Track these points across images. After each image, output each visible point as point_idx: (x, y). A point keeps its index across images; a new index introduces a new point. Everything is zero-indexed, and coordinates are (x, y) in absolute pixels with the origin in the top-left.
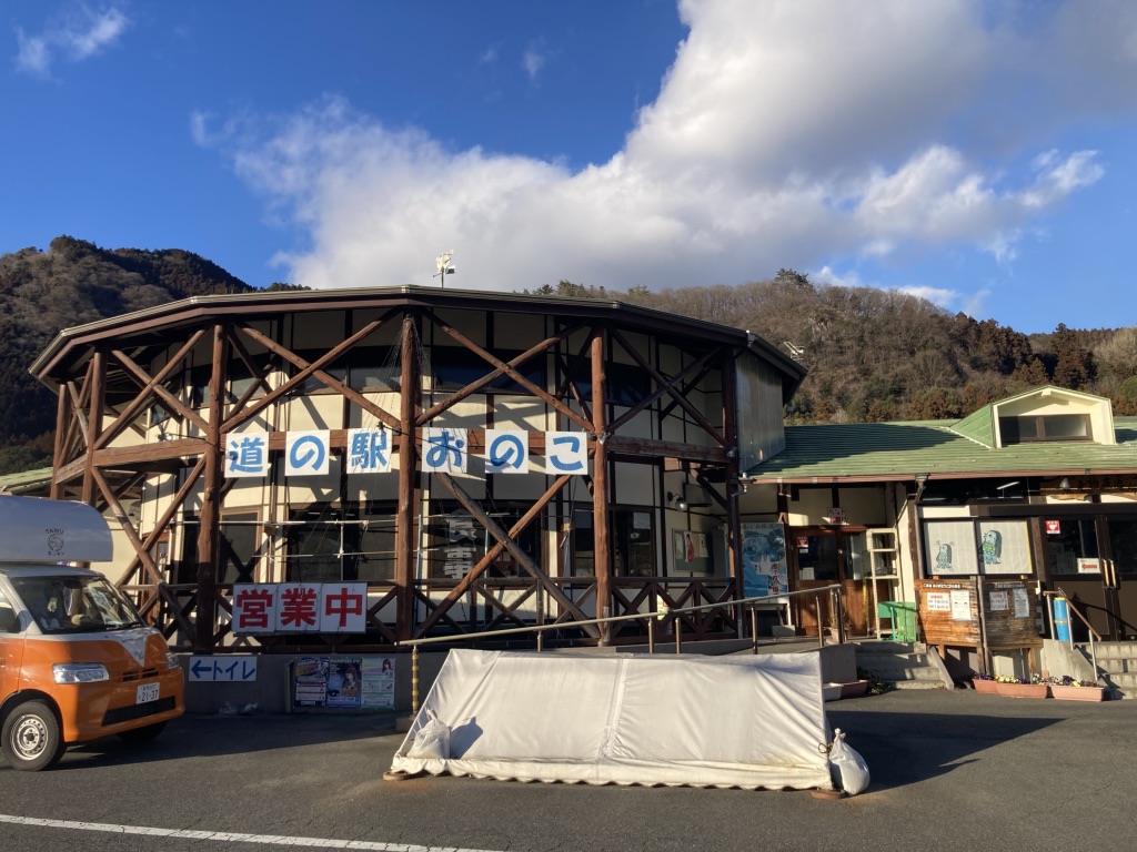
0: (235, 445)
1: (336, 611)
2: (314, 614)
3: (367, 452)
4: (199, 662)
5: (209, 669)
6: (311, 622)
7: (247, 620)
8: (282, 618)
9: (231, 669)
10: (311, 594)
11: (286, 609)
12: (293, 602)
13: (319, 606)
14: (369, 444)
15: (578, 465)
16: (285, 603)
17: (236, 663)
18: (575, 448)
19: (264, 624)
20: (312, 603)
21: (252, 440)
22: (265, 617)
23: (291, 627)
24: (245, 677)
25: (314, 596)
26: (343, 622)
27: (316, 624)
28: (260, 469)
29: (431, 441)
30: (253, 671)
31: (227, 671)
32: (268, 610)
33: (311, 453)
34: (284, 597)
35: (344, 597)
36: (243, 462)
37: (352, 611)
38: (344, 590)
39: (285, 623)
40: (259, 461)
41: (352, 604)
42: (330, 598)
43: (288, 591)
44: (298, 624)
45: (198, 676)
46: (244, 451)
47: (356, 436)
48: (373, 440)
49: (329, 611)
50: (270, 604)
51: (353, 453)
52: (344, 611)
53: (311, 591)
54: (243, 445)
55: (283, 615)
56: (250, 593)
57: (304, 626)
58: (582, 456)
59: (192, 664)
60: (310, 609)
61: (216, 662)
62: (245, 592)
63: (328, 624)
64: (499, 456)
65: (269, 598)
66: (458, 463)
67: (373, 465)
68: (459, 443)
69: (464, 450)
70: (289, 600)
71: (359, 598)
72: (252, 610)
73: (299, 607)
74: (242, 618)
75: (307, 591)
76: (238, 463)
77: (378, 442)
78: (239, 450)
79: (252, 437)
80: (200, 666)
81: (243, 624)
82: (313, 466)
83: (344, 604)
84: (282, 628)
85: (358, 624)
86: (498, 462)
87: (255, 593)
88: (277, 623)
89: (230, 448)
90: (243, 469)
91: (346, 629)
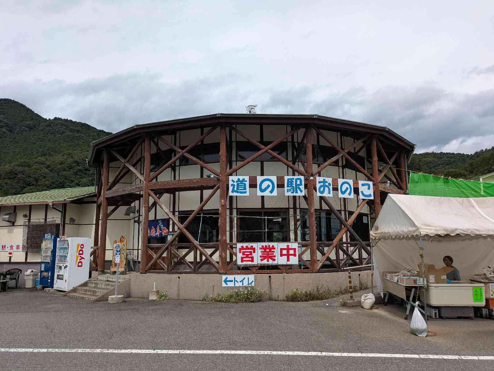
0: (233, 181)
1: (285, 255)
2: (275, 256)
3: (293, 186)
4: (227, 278)
5: (232, 281)
6: (274, 260)
7: (244, 259)
8: (261, 258)
9: (242, 281)
10: (273, 248)
11: (262, 254)
12: (265, 251)
13: (277, 253)
14: (294, 183)
15: (370, 195)
16: (261, 252)
17: (245, 278)
18: (369, 189)
19: (252, 261)
20: (274, 252)
21: (241, 180)
22: (252, 258)
23: (265, 262)
24: (248, 284)
26: (288, 260)
27: (276, 261)
28: (246, 192)
29: (320, 182)
30: (253, 281)
31: (240, 282)
32: (254, 255)
33: (269, 186)
34: (260, 249)
35: (288, 249)
36: (237, 189)
37: (292, 255)
38: (288, 246)
39: (262, 260)
40: (245, 189)
41: (292, 252)
42: (282, 250)
43: (263, 246)
44: (268, 261)
45: (227, 284)
46: (238, 184)
47: (288, 179)
48: (296, 182)
49: (282, 255)
50: (254, 252)
51: (288, 187)
52: (288, 255)
53: (273, 246)
54: (237, 181)
55: (261, 257)
56: (249, 247)
57: (271, 262)
58: (371, 192)
59: (223, 279)
60: (273, 254)
61: (235, 278)
62: (242, 247)
63: (281, 261)
64: (343, 190)
65: (254, 249)
66: (329, 193)
67: (297, 192)
68: (329, 184)
69: (331, 187)
70: (263, 250)
71: (295, 249)
72: (246, 255)
73: (268, 253)
74: (242, 258)
75: (271, 247)
76: (235, 189)
77: (298, 182)
78: (235, 184)
79: (241, 178)
80: (227, 280)
81: (242, 261)
82: (270, 192)
83: (288, 252)
84: (260, 262)
85: (294, 261)
86: (343, 193)
87: (247, 247)
88: (257, 259)
89: (231, 183)
90: (238, 192)
91: (289, 263)
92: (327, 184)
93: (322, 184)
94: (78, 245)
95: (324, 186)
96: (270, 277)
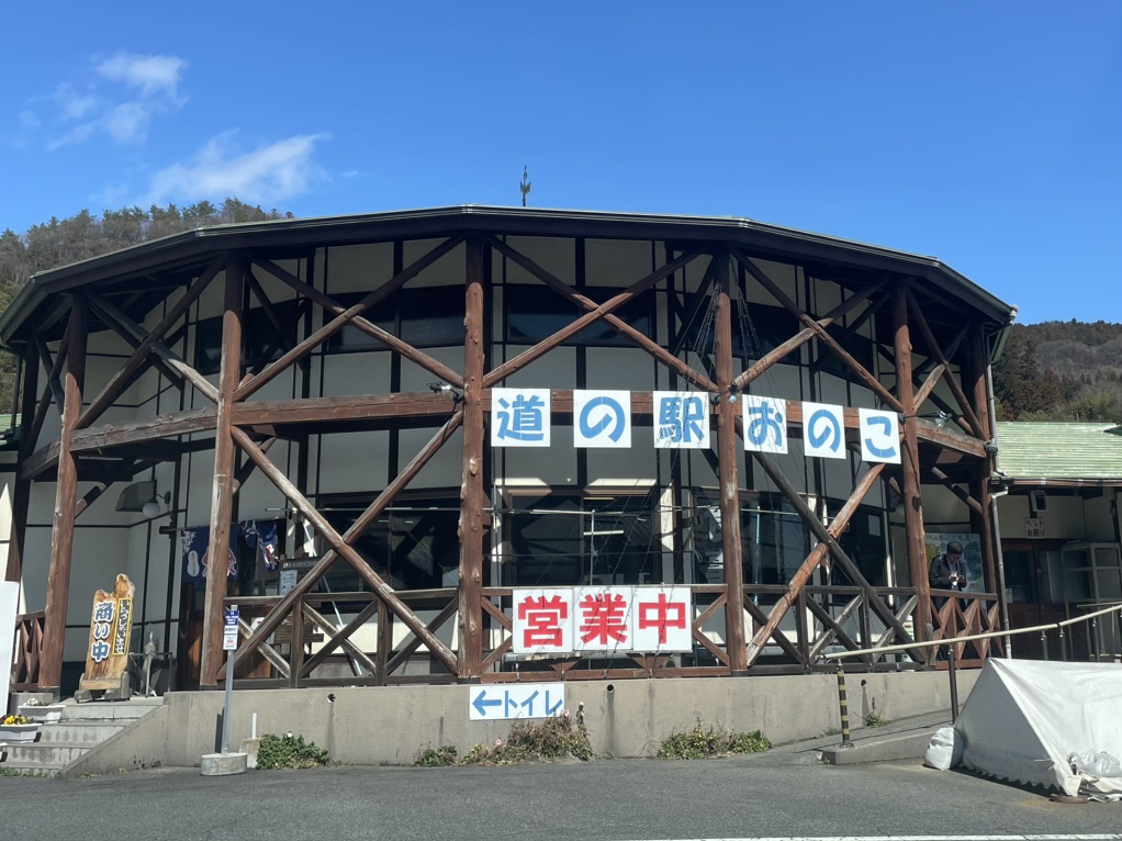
0: (502, 402)
1: (652, 623)
2: (624, 627)
3: (677, 422)
4: (483, 693)
5: (497, 703)
6: (621, 638)
7: (534, 637)
8: (583, 634)
9: (529, 702)
10: (620, 602)
11: (587, 621)
12: (596, 613)
13: (630, 617)
14: (681, 411)
15: (890, 452)
16: (585, 614)
17: (536, 693)
18: (887, 432)
19: (558, 642)
20: (621, 613)
21: (527, 399)
22: (558, 632)
23: (595, 644)
24: (548, 712)
25: (623, 604)
26: (662, 638)
27: (628, 641)
28: (540, 437)
30: (560, 702)
31: (523, 704)
32: (563, 624)
33: (607, 419)
34: (583, 605)
35: (662, 606)
36: (516, 426)
37: (673, 623)
38: (662, 597)
39: (586, 639)
40: (538, 426)
41: (672, 614)
42: (644, 607)
43: (589, 597)
44: (604, 641)
45: (483, 712)
46: (517, 413)
47: (664, 401)
48: (687, 408)
49: (644, 623)
50: (564, 615)
51: (663, 421)
52: (662, 624)
53: (619, 597)
54: (515, 404)
55: (582, 629)
56: (536, 601)
57: (612, 643)
58: (894, 441)
59: (473, 697)
60: (619, 621)
61: (507, 693)
62: (529, 599)
63: (642, 640)
64: (817, 435)
65: (563, 607)
66: (778, 442)
67: (688, 439)
68: (779, 416)
69: (783, 426)
70: (590, 609)
71: (681, 607)
72: (540, 623)
73: (604, 620)
74: (528, 634)
75: (613, 599)
76: (510, 427)
77: (693, 410)
78: (511, 411)
79: (528, 393)
80: (485, 698)
81: (528, 642)
82: (610, 436)
83: (662, 614)
84: (581, 646)
85: (679, 640)
86: (817, 443)
87: (543, 599)
88: (573, 640)
89: (496, 408)
90: (516, 436)
91: (664, 648)
92: (771, 416)
93: (759, 416)
95: (765, 422)
96: (610, 688)
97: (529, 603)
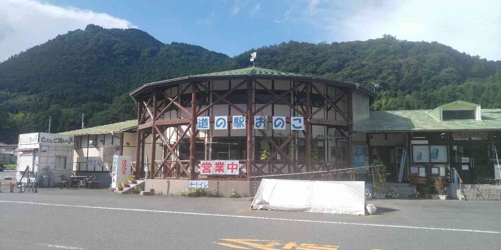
0: (199, 120)
1: (230, 168)
2: (224, 169)
3: (238, 123)
4: (192, 182)
5: (194, 184)
6: (223, 172)
7: (205, 171)
8: (215, 170)
11: (216, 168)
12: (218, 166)
13: (225, 167)
15: (301, 127)
17: (202, 183)
18: (300, 122)
19: (210, 172)
20: (223, 166)
21: (205, 119)
22: (210, 170)
23: (217, 173)
24: (205, 187)
25: (224, 164)
26: (232, 172)
27: (225, 172)
28: (207, 127)
29: (257, 119)
30: (207, 185)
31: (200, 185)
32: (211, 168)
33: (222, 123)
35: (233, 165)
37: (235, 169)
38: (233, 163)
39: (216, 172)
40: (207, 125)
41: (235, 167)
42: (228, 165)
43: (216, 163)
44: (219, 172)
45: (192, 186)
47: (235, 118)
48: (240, 119)
49: (228, 168)
50: (211, 166)
51: (234, 123)
52: (232, 169)
53: (223, 163)
54: (202, 120)
56: (205, 163)
57: (221, 173)
58: (302, 124)
59: (190, 183)
61: (196, 182)
62: (204, 163)
63: (229, 172)
64: (277, 124)
65: (211, 165)
67: (240, 127)
68: (265, 120)
70: (216, 165)
71: (237, 165)
72: (206, 168)
73: (220, 167)
74: (203, 170)
75: (222, 163)
76: (201, 125)
77: (242, 120)
78: (201, 122)
79: (205, 118)
80: (192, 183)
81: (203, 172)
82: (223, 127)
83: (232, 167)
84: (215, 173)
85: (237, 172)
86: (276, 126)
87: (207, 163)
88: (213, 172)
89: (198, 121)
90: (202, 127)
91: (233, 174)
92: (263, 120)
94: (123, 160)
95: (261, 122)
96: (218, 182)
97: (204, 164)
